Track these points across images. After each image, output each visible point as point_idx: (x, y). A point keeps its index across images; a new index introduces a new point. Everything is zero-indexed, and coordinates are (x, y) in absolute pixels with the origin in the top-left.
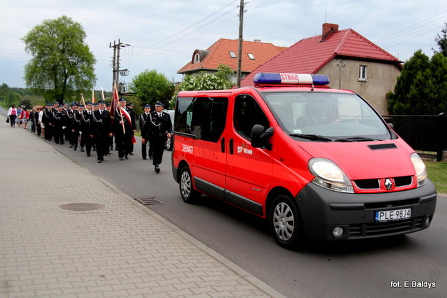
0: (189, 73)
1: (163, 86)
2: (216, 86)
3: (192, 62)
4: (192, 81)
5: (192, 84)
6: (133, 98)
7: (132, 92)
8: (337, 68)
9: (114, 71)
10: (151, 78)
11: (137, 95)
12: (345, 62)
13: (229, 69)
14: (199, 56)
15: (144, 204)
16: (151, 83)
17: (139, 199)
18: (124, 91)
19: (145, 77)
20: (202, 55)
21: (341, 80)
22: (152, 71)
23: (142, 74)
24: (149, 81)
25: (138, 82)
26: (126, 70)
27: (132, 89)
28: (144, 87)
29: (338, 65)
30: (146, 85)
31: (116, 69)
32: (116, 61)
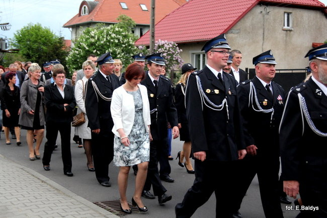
1: (49, 41)
2: (121, 39)
3: (80, 15)
4: (92, 34)
5: (92, 37)
6: (16, 56)
7: (14, 48)
8: (260, 16)
10: (36, 33)
11: (21, 52)
12: (269, 9)
13: (130, 20)
14: (87, 7)
15: (117, 215)
16: (36, 38)
17: (102, 204)
18: (6, 47)
19: (28, 32)
20: (90, 6)
21: (265, 29)
22: (36, 25)
23: (25, 28)
24: (34, 36)
25: (21, 38)
26: (8, 24)
27: (14, 45)
28: (28, 42)
29: (261, 12)
30: (30, 41)
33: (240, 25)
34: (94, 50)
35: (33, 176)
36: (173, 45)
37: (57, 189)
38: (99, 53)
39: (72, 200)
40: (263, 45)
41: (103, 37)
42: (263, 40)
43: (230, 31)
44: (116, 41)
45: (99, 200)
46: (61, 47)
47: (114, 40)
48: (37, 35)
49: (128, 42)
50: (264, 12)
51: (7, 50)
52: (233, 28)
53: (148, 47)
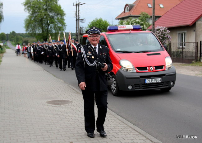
0: (123, 19)
1: (106, 27)
3: (124, 12)
9: (77, 20)
10: (99, 23)
13: (147, 15)
14: (128, 8)
16: (99, 26)
18: (83, 32)
19: (95, 23)
20: (130, 7)
22: (99, 19)
23: (93, 21)
24: (98, 25)
25: (91, 26)
26: (84, 19)
31: (78, 19)
32: (78, 14)
36: (165, 29)
43: (199, 20)
49: (143, 27)
51: (83, 33)
52: (201, 18)
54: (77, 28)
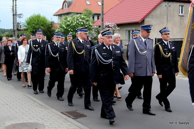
1: (45, 24)
2: (85, 22)
3: (63, 8)
4: (68, 19)
5: (69, 21)
6: (26, 32)
7: (25, 28)
8: (165, 8)
9: (13, 15)
10: (38, 19)
11: (29, 30)
12: (171, 4)
13: (91, 11)
14: (66, 4)
15: (73, 119)
16: (38, 22)
17: (65, 113)
18: (21, 28)
19: (33, 18)
20: (68, 3)
21: (168, 15)
22: (37, 15)
23: (31, 16)
24: (36, 21)
25: (29, 22)
26: (21, 14)
27: (25, 26)
28: (33, 25)
29: (166, 5)
30: (34, 24)
31: (15, 14)
32: (14, 9)
33: (153, 13)
34: (69, 28)
35: (30, 98)
36: (114, 25)
37: (41, 105)
38: (72, 30)
39: (49, 111)
40: (167, 25)
41: (75, 21)
42: (167, 22)
43: (148, 17)
44: (82, 23)
45: (64, 111)
46: (52, 27)
47: (81, 23)
48: (38, 21)
49: (89, 24)
50: (167, 6)
52: (149, 15)
53: (100, 27)
54: (14, 23)
